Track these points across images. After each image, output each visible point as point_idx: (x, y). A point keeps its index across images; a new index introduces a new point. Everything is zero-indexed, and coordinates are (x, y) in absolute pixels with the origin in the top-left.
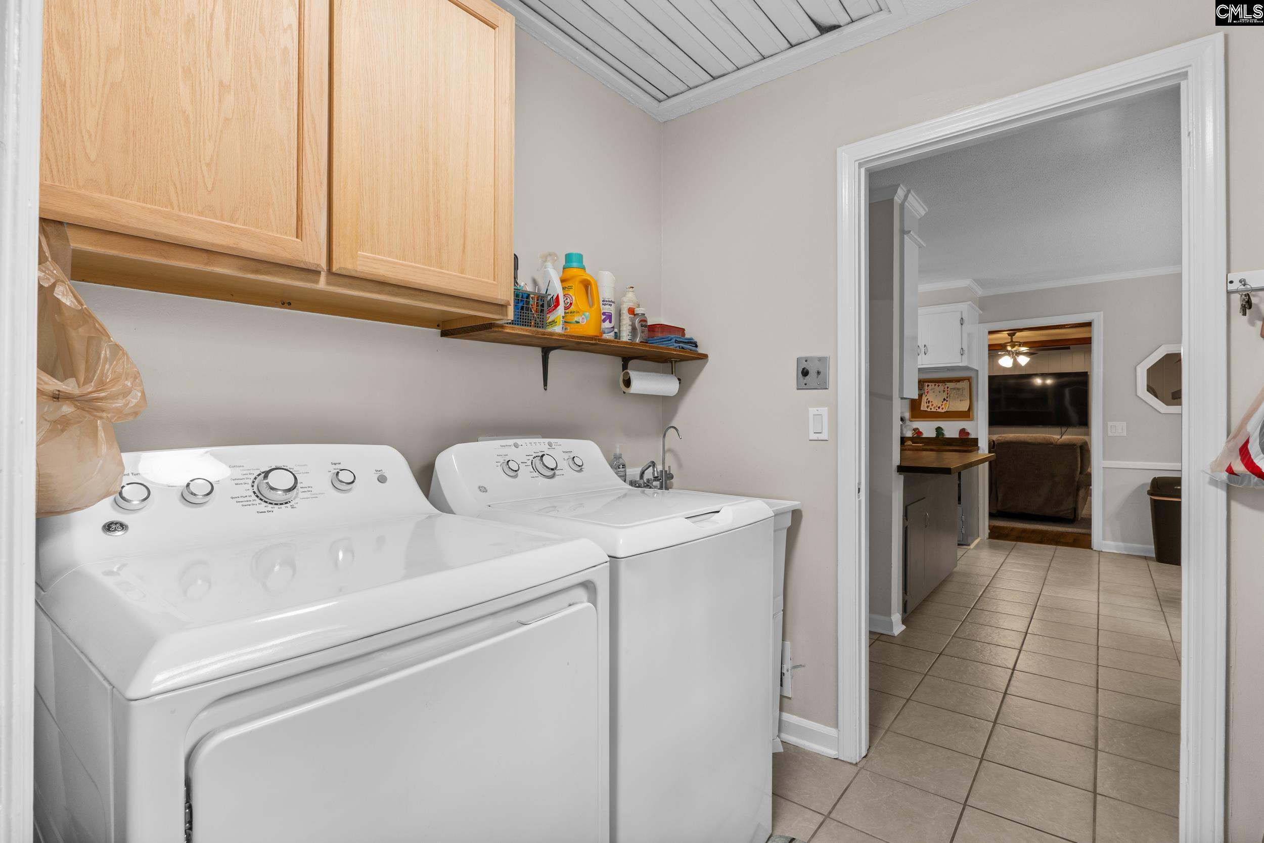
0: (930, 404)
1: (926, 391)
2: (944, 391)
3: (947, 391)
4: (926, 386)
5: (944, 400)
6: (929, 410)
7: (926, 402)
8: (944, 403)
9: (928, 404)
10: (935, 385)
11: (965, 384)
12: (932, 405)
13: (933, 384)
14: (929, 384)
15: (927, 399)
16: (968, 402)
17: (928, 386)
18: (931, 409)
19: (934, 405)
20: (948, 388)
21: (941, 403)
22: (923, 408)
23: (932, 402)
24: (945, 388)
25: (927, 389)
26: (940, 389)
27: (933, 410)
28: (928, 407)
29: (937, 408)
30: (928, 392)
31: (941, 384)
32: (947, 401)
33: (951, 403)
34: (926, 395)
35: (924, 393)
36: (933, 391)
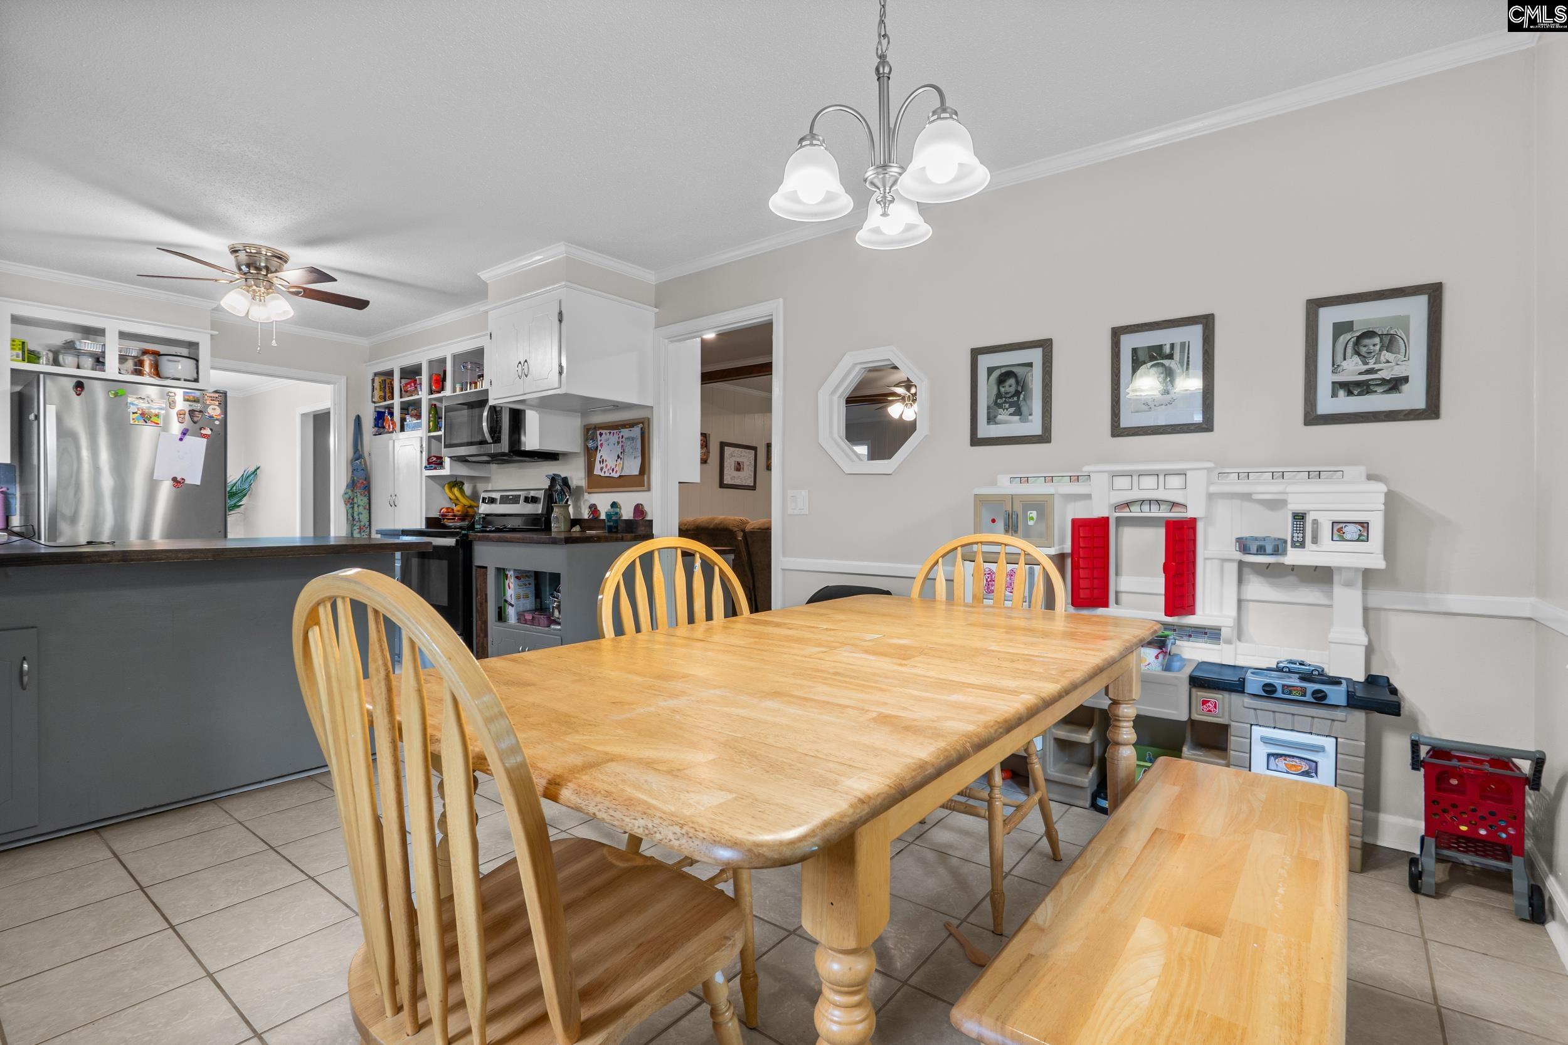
0: (604, 465)
1: (599, 443)
2: (618, 443)
3: (622, 442)
4: (598, 436)
5: (618, 457)
6: (603, 474)
7: (600, 461)
8: (618, 463)
9: (602, 465)
10: (610, 433)
11: (636, 432)
12: (606, 466)
13: (608, 431)
14: (602, 431)
15: (601, 456)
16: (639, 461)
17: (601, 434)
18: (605, 472)
19: (609, 467)
20: (622, 437)
21: (615, 463)
22: (597, 472)
23: (606, 461)
24: (619, 438)
25: (601, 440)
26: (614, 439)
27: (607, 474)
28: (602, 469)
29: (611, 471)
30: (601, 445)
31: (615, 431)
32: (621, 459)
33: (625, 462)
34: (600, 450)
35: (597, 447)
36: (607, 443)
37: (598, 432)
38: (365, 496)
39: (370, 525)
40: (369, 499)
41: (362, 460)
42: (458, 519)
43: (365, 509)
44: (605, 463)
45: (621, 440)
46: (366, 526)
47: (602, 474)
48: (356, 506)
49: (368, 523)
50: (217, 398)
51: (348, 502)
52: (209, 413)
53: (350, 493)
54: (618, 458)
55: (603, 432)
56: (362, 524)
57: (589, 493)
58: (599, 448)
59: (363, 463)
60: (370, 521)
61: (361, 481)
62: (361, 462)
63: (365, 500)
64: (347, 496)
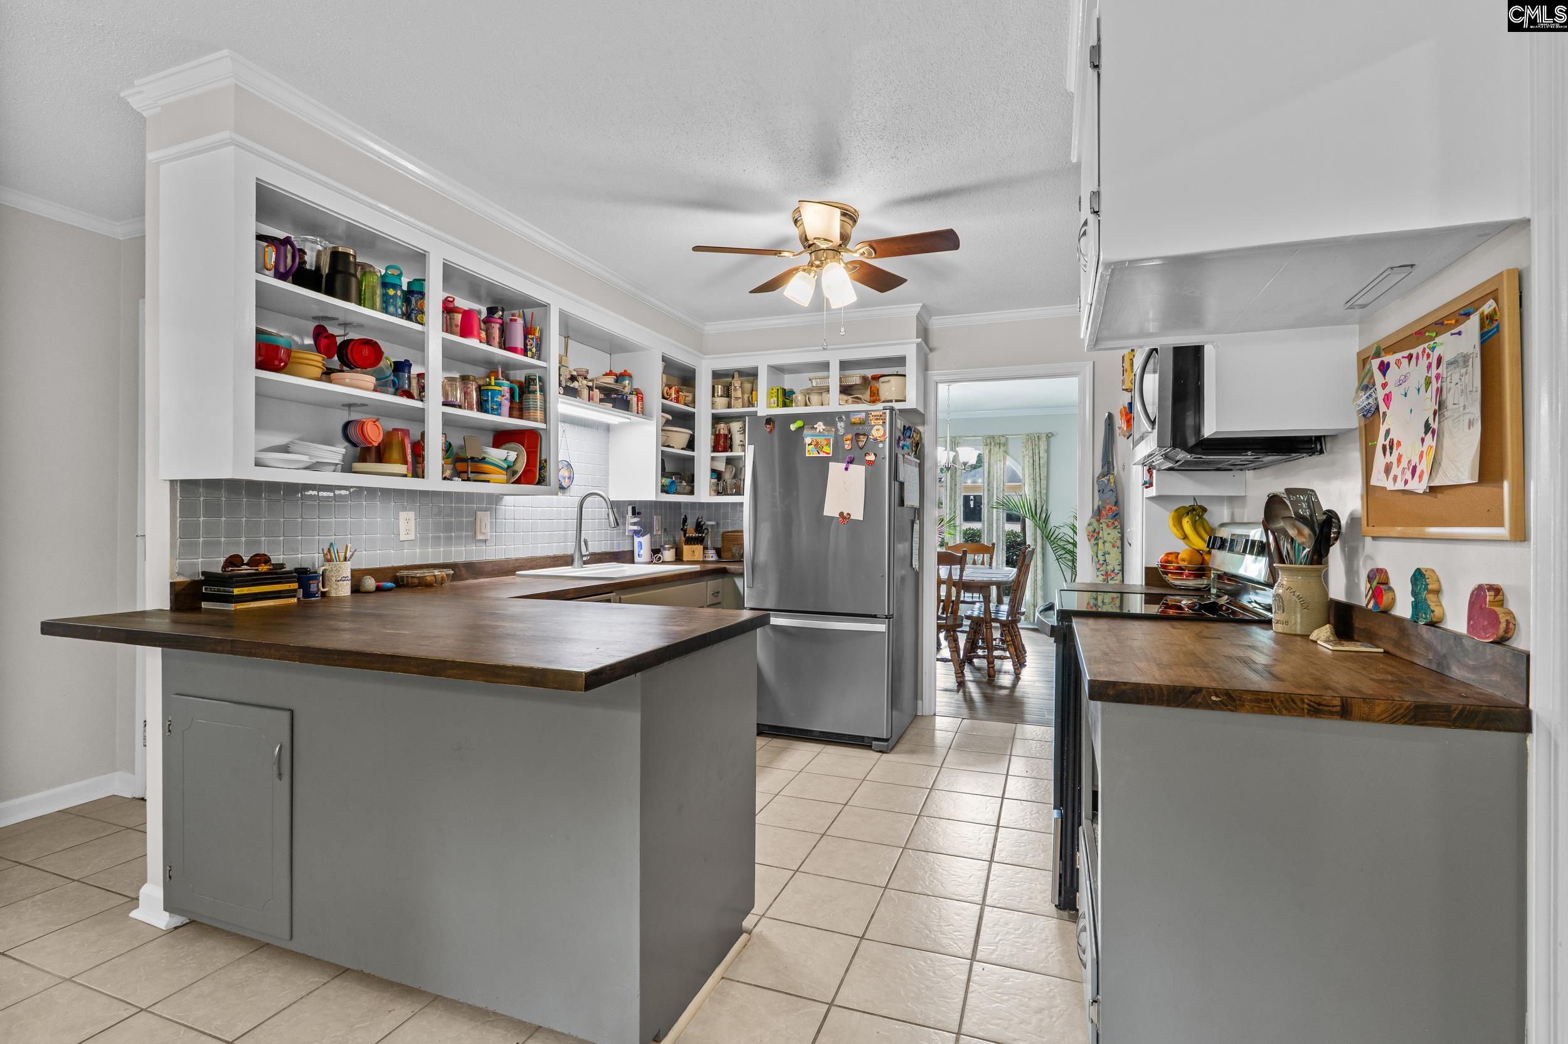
0: (1393, 459)
1: (1385, 394)
2: (1428, 382)
3: (1437, 376)
4: (1378, 375)
5: (1427, 427)
6: (1393, 484)
7: (1384, 447)
8: (1425, 448)
9: (1388, 458)
10: (1407, 357)
11: (1470, 333)
12: (1401, 458)
13: (1400, 354)
14: (1385, 358)
15: (1388, 432)
16: (1476, 434)
17: (1384, 368)
18: (1395, 478)
19: (1404, 464)
20: (1439, 360)
21: (1418, 448)
22: (1378, 479)
23: (1399, 444)
24: (1429, 366)
25: (1384, 386)
26: (1417, 372)
27: (1400, 485)
28: (1388, 469)
29: (1408, 476)
30: (1387, 398)
31: (1419, 349)
32: (1433, 432)
33: (1447, 442)
34: (1384, 413)
35: (1377, 408)
36: (1402, 389)
37: (1376, 363)
38: (1115, 528)
39: (1122, 570)
40: (1122, 533)
41: (1111, 477)
42: (1190, 575)
43: (1114, 546)
44: (1395, 453)
45: (1434, 371)
46: (1116, 571)
47: (1390, 485)
48: (1101, 542)
49: (1118, 568)
50: (881, 416)
51: (1092, 536)
52: (873, 436)
53: (1095, 524)
54: (1426, 433)
55: (1389, 358)
56: (1110, 568)
57: (1374, 538)
58: (1383, 408)
59: (1112, 481)
60: (1122, 564)
61: (1108, 508)
62: (1109, 480)
63: (1115, 534)
64: (1091, 529)
